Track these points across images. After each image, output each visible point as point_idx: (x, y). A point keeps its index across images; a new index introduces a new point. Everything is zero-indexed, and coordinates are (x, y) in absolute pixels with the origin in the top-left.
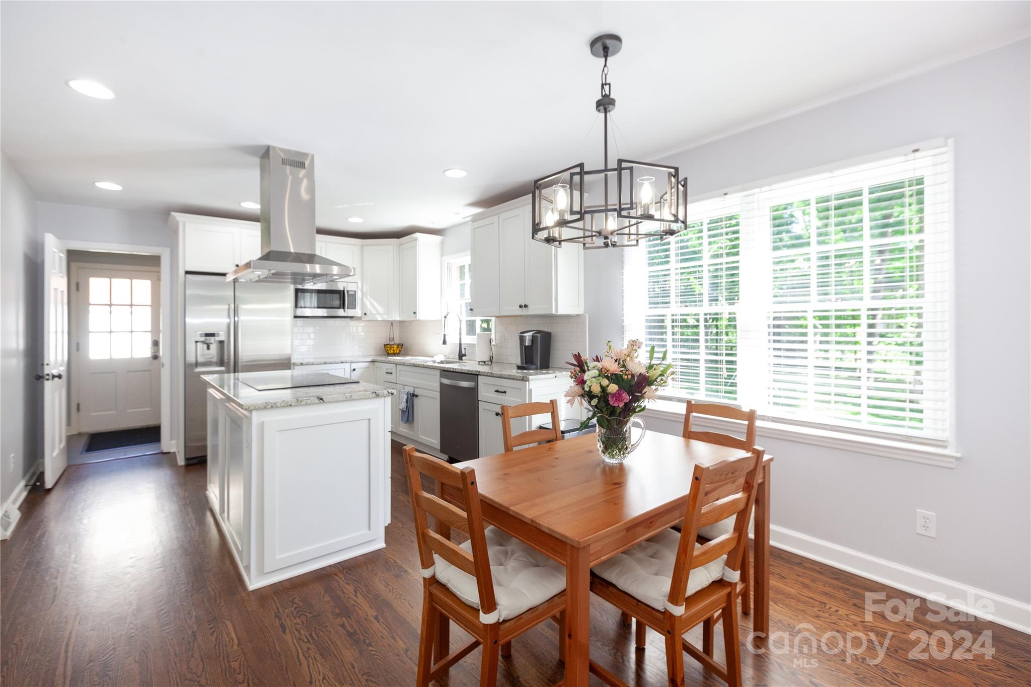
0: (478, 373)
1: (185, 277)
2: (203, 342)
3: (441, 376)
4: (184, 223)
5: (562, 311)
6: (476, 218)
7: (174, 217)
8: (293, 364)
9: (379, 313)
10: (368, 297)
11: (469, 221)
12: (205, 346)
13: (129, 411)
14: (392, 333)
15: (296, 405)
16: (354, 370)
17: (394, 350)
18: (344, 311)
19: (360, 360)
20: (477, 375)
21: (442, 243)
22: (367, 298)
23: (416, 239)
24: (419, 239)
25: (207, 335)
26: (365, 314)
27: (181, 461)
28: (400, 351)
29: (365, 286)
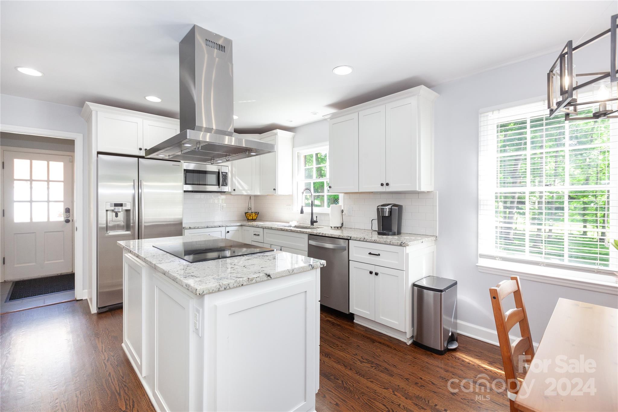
0: (349, 238)
1: (97, 156)
2: (113, 211)
3: (309, 239)
4: (97, 112)
5: (424, 188)
6: (333, 116)
7: (88, 106)
8: (184, 228)
9: (244, 190)
10: (237, 177)
11: (328, 118)
12: (114, 214)
13: (46, 262)
14: (250, 204)
15: (247, 285)
16: (228, 232)
17: (252, 217)
18: (219, 188)
19: (232, 224)
20: (348, 240)
21: (294, 138)
22: (235, 178)
23: (276, 134)
24: (278, 134)
25: (116, 205)
26: (234, 190)
27: (94, 310)
28: (257, 217)
29: (234, 169)
